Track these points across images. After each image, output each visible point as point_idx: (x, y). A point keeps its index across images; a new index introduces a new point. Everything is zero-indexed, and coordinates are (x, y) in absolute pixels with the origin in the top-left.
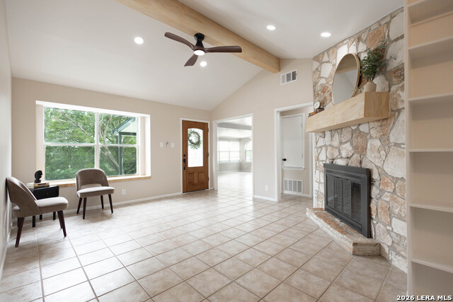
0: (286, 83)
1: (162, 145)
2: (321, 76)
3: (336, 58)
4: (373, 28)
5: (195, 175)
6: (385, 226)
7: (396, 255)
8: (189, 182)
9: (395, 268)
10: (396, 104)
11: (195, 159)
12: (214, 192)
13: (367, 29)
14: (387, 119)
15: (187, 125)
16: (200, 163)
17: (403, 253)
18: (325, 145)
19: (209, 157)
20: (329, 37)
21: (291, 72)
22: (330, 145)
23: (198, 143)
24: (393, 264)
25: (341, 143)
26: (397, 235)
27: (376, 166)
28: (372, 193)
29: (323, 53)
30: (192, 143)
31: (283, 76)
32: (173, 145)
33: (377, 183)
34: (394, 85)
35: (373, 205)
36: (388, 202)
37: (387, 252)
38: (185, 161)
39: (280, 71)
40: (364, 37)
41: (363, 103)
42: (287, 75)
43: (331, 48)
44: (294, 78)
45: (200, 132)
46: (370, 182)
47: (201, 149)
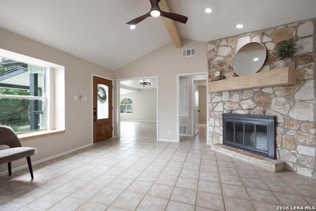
0: (187, 56)
1: (76, 98)
2: (218, 54)
3: (236, 44)
4: (278, 28)
5: (103, 125)
6: (290, 150)
7: (301, 167)
8: (98, 133)
9: (300, 175)
10: (303, 76)
11: (103, 112)
12: (117, 140)
13: (272, 28)
14: (293, 85)
15: (97, 81)
16: (106, 116)
17: (307, 166)
18: (222, 101)
19: (113, 110)
20: (241, 29)
21: (191, 49)
22: (229, 101)
23: (104, 98)
24: (298, 173)
25: (242, 100)
26: (302, 155)
27: (280, 114)
28: (277, 131)
29: (221, 40)
30: (101, 98)
31: (184, 51)
32: (85, 99)
33: (281, 125)
34: (300, 64)
35: (278, 139)
36: (293, 136)
37: (292, 166)
38: (95, 114)
39: (182, 46)
40: (269, 33)
41: (288, 73)
42: (188, 51)
43: (231, 37)
44: (193, 54)
45: (106, 88)
46: (276, 124)
47: (106, 103)
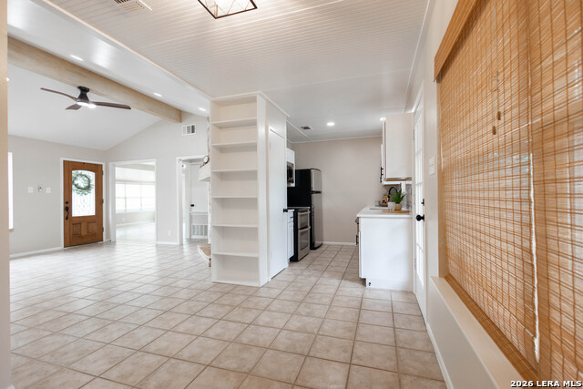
0: (187, 135)
1: (31, 190)
5: (84, 225)
8: (74, 234)
15: (70, 167)
19: (104, 204)
21: (190, 125)
23: (88, 188)
30: (79, 188)
31: (184, 128)
32: (48, 190)
38: (68, 209)
39: (181, 122)
42: (188, 127)
44: (193, 132)
47: (92, 195)
